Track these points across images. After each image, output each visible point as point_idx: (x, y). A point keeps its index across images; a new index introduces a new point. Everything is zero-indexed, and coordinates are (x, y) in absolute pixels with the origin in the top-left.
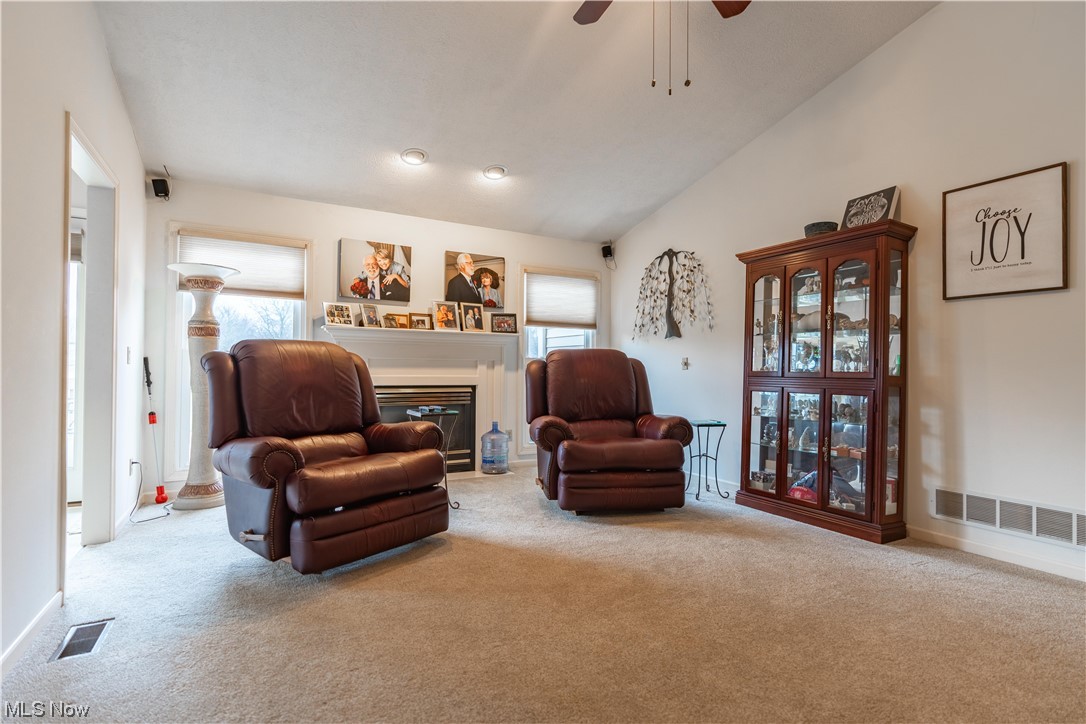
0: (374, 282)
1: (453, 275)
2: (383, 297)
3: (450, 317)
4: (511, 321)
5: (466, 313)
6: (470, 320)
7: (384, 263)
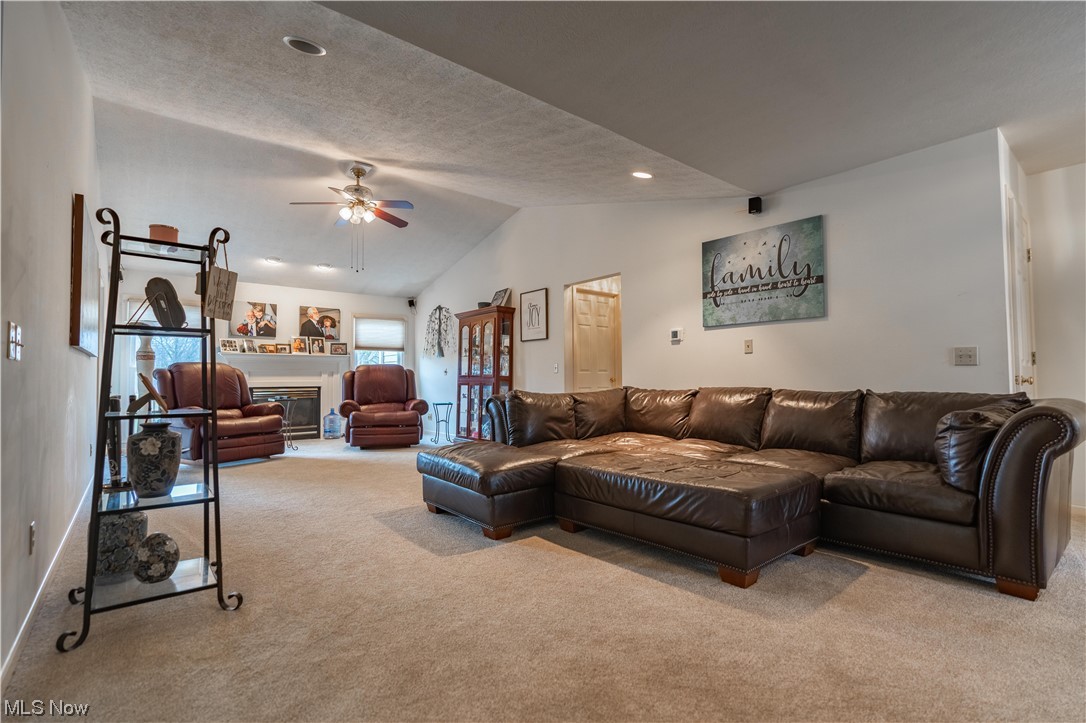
0: (252, 325)
1: (305, 320)
2: (258, 334)
3: (303, 346)
4: (343, 347)
5: (313, 343)
6: (316, 347)
7: (259, 315)
